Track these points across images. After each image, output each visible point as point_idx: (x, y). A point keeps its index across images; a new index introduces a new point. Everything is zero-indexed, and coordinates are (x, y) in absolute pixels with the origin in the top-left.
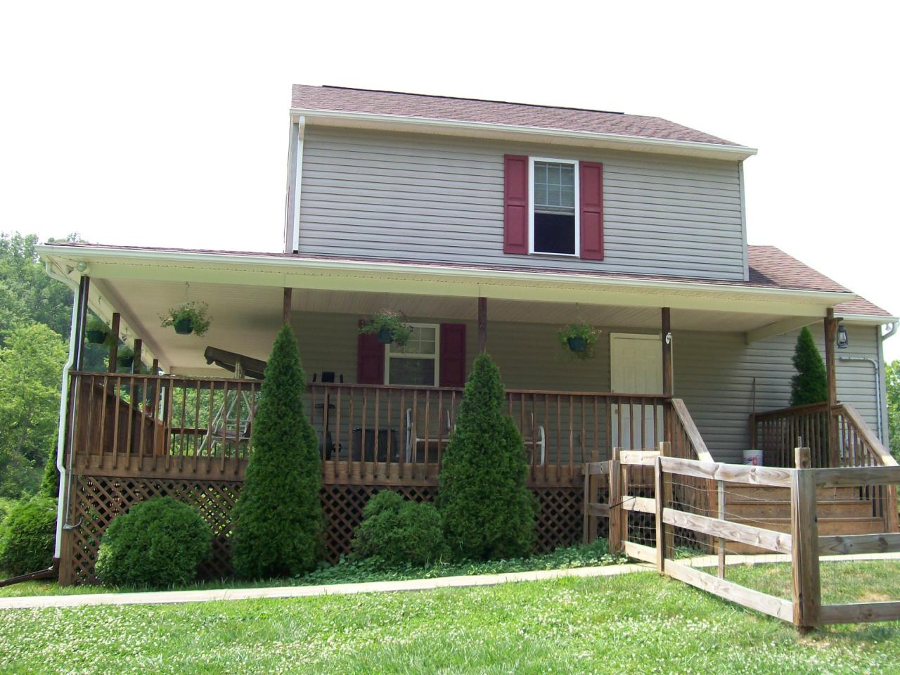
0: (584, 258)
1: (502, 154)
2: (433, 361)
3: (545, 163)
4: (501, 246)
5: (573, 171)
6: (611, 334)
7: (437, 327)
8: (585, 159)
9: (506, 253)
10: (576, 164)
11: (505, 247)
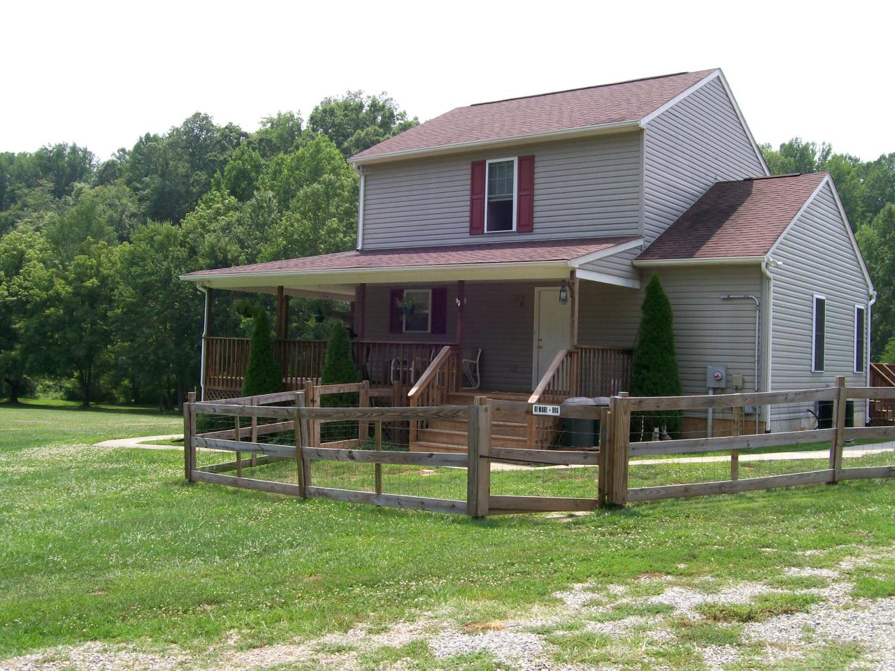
0: (519, 231)
1: (470, 162)
2: (427, 314)
3: (496, 163)
4: (468, 230)
5: (512, 166)
6: (536, 288)
7: (430, 291)
8: (522, 155)
9: (471, 235)
10: (516, 160)
11: (470, 230)
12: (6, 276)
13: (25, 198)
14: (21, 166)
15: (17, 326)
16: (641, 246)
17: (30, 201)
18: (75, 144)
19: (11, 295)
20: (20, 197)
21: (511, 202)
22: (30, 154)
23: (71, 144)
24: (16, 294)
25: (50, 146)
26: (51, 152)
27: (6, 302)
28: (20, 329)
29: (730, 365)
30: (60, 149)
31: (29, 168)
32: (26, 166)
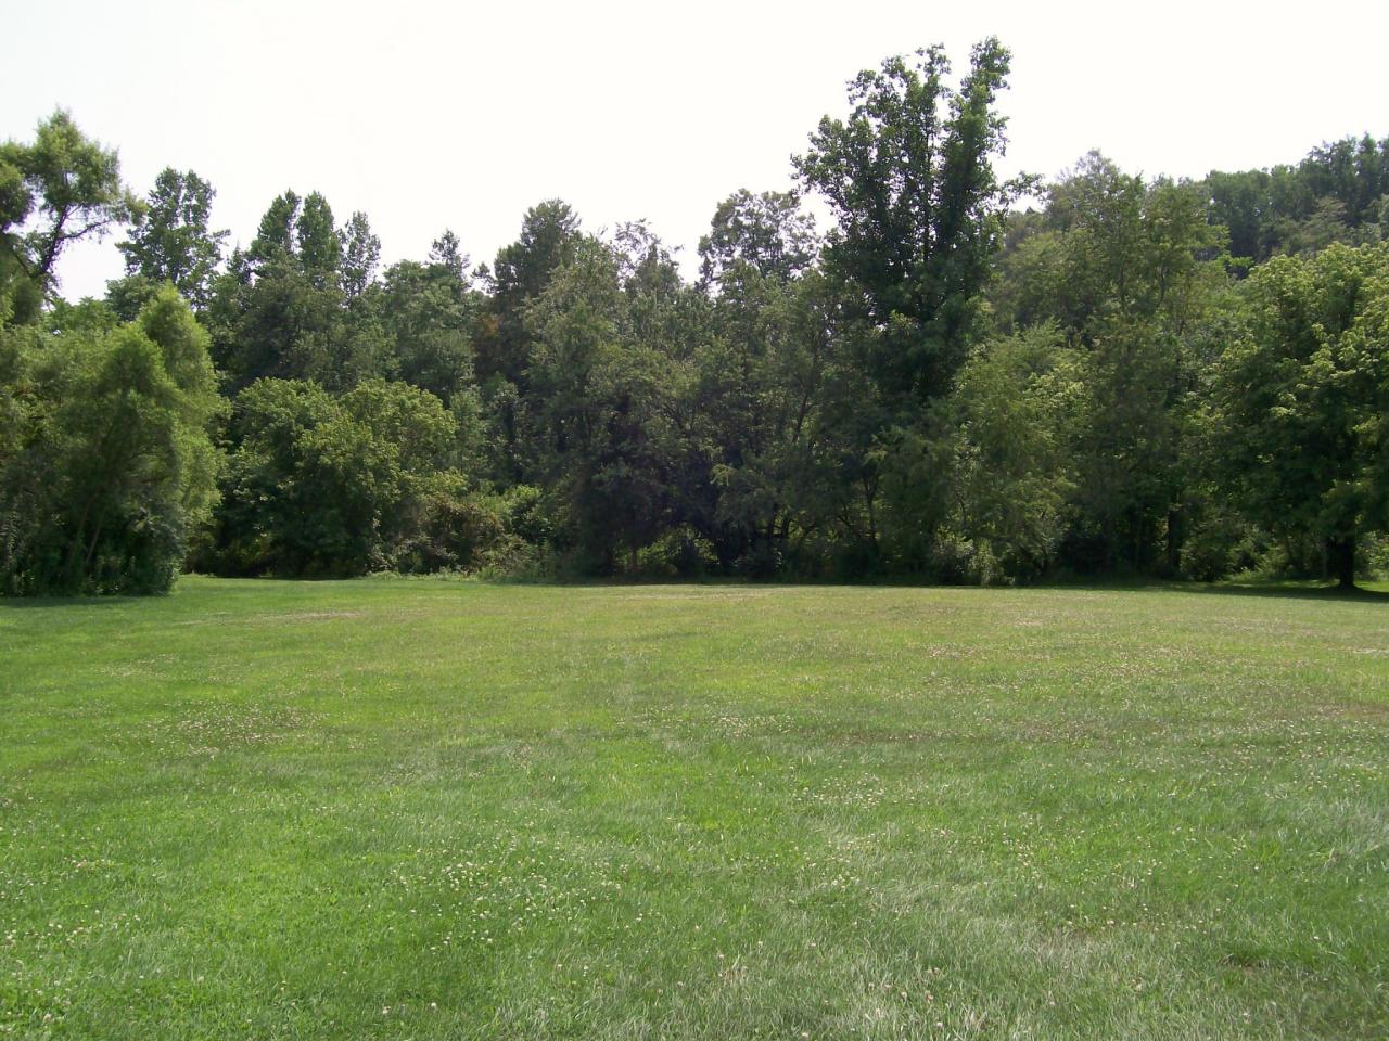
12: (1328, 330)
13: (1296, 236)
14: (1281, 187)
15: (1363, 426)
17: (1305, 237)
18: (1367, 137)
19: (1340, 365)
20: (1286, 236)
22: (1292, 168)
23: (1360, 138)
24: (1353, 364)
25: (1326, 146)
26: (1328, 156)
27: (1330, 383)
28: (1369, 433)
30: (1343, 149)
31: (1293, 188)
32: (1289, 186)
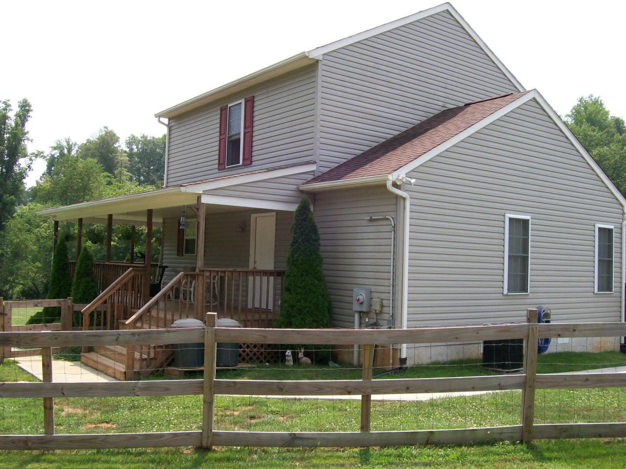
0: (243, 165)
1: (220, 107)
3: (232, 106)
6: (252, 215)
8: (246, 97)
9: (219, 170)
10: (243, 101)
11: (218, 167)
16: (314, 171)
21: (239, 140)
29: (373, 288)
